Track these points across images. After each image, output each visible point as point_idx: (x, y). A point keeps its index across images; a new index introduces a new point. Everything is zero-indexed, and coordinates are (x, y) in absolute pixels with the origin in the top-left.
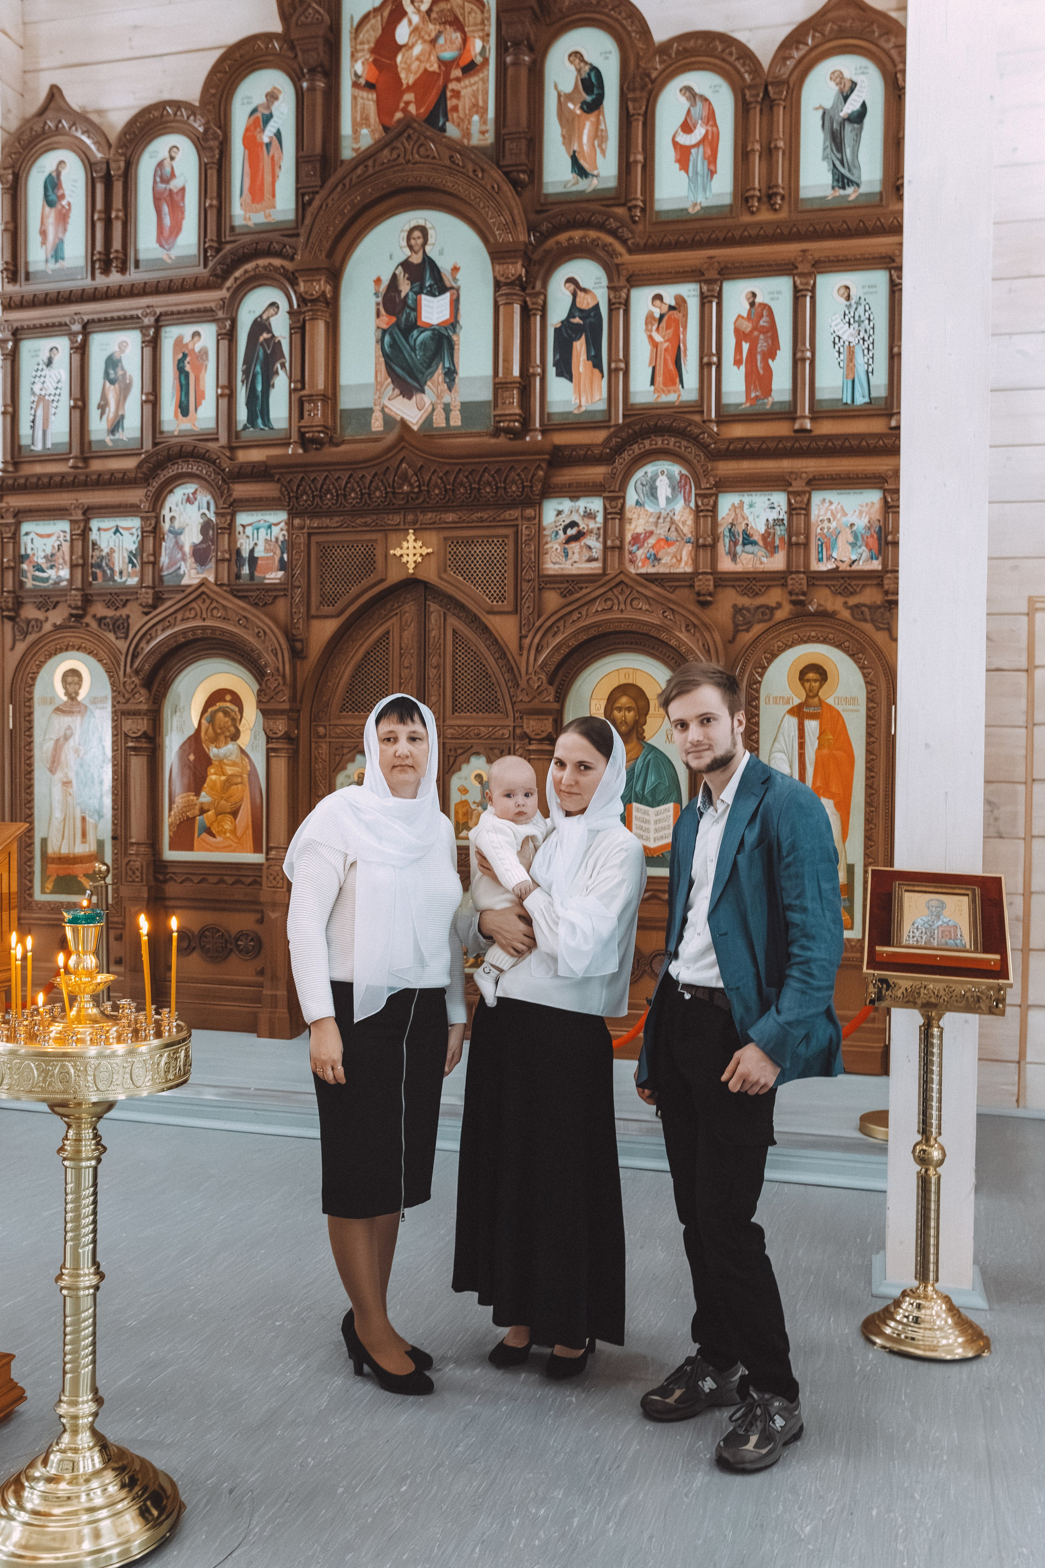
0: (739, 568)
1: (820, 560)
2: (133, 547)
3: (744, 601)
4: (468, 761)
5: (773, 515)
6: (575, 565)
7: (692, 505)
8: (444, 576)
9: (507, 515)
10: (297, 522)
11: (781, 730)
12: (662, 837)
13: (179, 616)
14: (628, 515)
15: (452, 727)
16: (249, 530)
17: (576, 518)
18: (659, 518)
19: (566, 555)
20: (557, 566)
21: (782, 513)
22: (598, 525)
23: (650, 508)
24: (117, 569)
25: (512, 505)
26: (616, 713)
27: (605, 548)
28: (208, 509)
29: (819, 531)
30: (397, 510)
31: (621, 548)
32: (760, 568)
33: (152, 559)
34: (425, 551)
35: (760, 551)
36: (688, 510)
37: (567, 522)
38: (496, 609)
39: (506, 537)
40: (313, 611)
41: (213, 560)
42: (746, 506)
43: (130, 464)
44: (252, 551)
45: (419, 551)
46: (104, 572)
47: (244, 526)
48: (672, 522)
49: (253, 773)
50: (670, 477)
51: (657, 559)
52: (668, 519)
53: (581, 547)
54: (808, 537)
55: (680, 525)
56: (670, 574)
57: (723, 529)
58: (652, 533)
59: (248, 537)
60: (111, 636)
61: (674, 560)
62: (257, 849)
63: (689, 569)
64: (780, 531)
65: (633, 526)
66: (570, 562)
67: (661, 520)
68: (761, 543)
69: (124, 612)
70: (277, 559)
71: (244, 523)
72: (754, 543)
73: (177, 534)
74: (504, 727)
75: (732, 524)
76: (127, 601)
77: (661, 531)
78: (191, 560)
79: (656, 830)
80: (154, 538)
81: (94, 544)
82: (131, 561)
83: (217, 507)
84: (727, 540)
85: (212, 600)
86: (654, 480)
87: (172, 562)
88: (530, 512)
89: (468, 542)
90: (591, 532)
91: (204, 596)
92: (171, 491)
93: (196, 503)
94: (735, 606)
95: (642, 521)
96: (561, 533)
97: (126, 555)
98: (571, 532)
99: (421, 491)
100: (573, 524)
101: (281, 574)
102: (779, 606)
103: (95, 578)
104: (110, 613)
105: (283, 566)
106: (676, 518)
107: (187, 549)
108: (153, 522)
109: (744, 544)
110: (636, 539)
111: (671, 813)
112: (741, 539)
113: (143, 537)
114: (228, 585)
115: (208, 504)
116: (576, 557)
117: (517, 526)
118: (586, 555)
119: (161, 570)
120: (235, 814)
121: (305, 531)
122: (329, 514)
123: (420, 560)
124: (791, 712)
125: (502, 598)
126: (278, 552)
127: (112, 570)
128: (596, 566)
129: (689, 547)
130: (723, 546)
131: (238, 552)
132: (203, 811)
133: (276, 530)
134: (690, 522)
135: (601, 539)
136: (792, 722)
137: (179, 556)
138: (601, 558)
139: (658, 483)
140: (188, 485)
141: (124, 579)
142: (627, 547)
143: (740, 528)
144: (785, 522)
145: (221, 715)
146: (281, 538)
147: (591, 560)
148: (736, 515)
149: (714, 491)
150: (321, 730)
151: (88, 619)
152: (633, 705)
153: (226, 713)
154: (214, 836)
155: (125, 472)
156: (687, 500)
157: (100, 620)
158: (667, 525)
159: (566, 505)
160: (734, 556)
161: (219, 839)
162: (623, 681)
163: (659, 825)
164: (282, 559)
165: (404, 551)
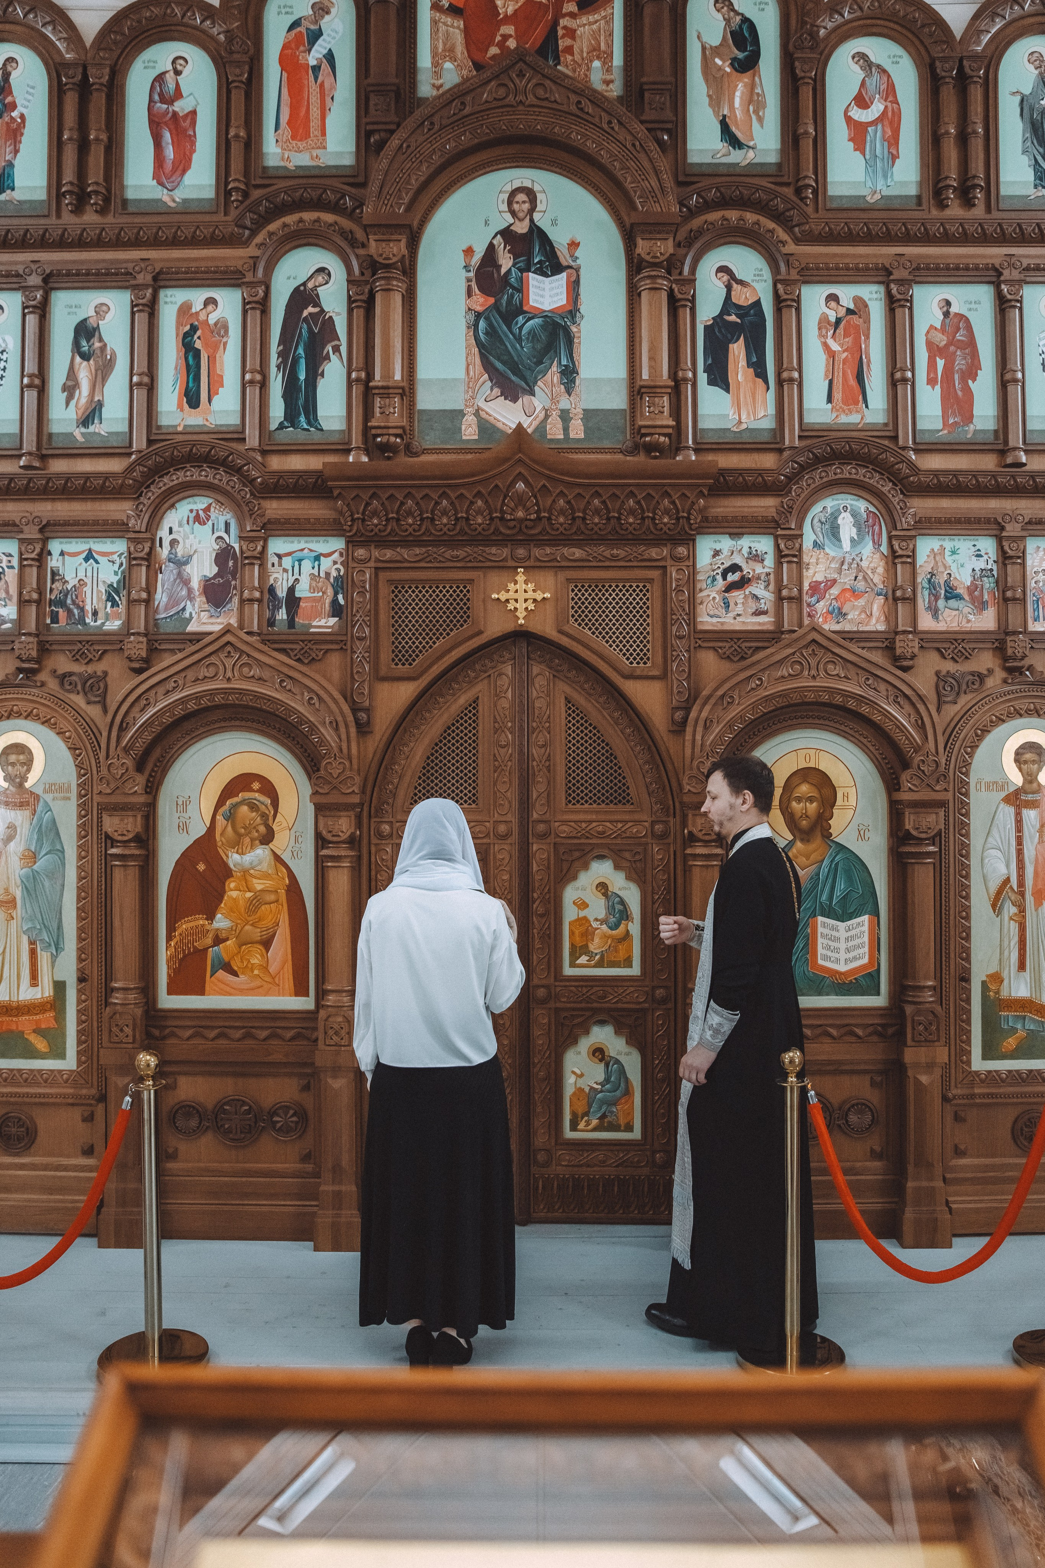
0: (941, 626)
1: (1036, 619)
2: (114, 579)
3: (948, 666)
4: (586, 867)
5: (980, 564)
6: (739, 619)
7: (884, 548)
8: (566, 628)
9: (654, 553)
10: (361, 552)
11: (996, 822)
12: (855, 958)
13: (191, 675)
14: (806, 559)
15: (564, 822)
16: (287, 562)
17: (738, 560)
18: (842, 563)
19: (727, 606)
20: (715, 620)
21: (991, 562)
22: (767, 570)
23: (831, 551)
24: (88, 608)
25: (658, 541)
26: (794, 804)
27: (780, 599)
28: (227, 531)
29: (1033, 585)
30: (503, 541)
31: (799, 599)
32: (968, 627)
33: (144, 595)
34: (539, 596)
35: (966, 607)
36: (878, 555)
37: (727, 565)
38: (638, 673)
39: (651, 581)
40: (383, 672)
41: (236, 600)
42: (947, 553)
43: (115, 466)
44: (291, 590)
45: (530, 595)
46: (70, 612)
47: (279, 556)
48: (859, 569)
49: (294, 888)
50: (854, 515)
51: (841, 614)
52: (854, 566)
53: (745, 597)
54: (1024, 592)
55: (869, 572)
56: (858, 632)
57: (922, 579)
58: (834, 581)
59: (285, 570)
60: (79, 700)
61: (863, 616)
62: (301, 990)
63: (881, 627)
64: (988, 583)
65: (811, 572)
66: (731, 615)
67: (845, 567)
68: (966, 597)
69: (99, 668)
70: (328, 602)
71: (281, 552)
72: (958, 597)
73: (181, 563)
74: (637, 822)
75: (932, 574)
76: (105, 652)
77: (846, 580)
78: (200, 600)
79: (848, 950)
80: (148, 567)
81: (54, 574)
82: (110, 598)
83: (241, 527)
84: (926, 593)
85: (242, 652)
86: (835, 516)
87: (173, 601)
88: (682, 550)
89: (598, 585)
90: (759, 578)
91: (229, 648)
92: (173, 506)
93: (210, 523)
94: (937, 673)
95: (821, 567)
96: (719, 578)
97: (103, 589)
98: (732, 577)
99: (539, 519)
100: (735, 568)
101: (333, 621)
102: (990, 671)
103: (55, 619)
104: (77, 668)
105: (336, 610)
106: (864, 564)
107: (195, 584)
108: (147, 546)
109: (947, 598)
110: (815, 588)
111: (866, 928)
112: (943, 592)
113: (130, 566)
114: (259, 634)
115: (227, 525)
116: (740, 609)
117: (665, 567)
118: (752, 606)
119: (156, 611)
120: (267, 944)
121: (372, 564)
122: (406, 543)
123: (531, 607)
124: (1007, 800)
125: (644, 659)
126: (330, 592)
127: (82, 609)
128: (766, 622)
129: (881, 599)
130: (923, 599)
131: (272, 590)
132: (218, 940)
133: (326, 563)
134: (881, 570)
135: (772, 587)
136: (1009, 812)
137: (184, 592)
138: (772, 611)
139: (840, 521)
140: (197, 499)
141: (99, 622)
142: (806, 598)
143: (941, 579)
144: (995, 573)
145: (244, 809)
146: (334, 574)
147: (758, 613)
148: (936, 563)
149: (913, 533)
150: (386, 828)
151: (43, 676)
152: (815, 794)
153: (253, 807)
154: (235, 974)
155: (106, 476)
156: (877, 544)
157: (63, 678)
158: (853, 573)
159: (725, 543)
160: (935, 613)
161: (243, 978)
162: (803, 765)
163: (850, 944)
164: (335, 601)
165: (511, 595)
